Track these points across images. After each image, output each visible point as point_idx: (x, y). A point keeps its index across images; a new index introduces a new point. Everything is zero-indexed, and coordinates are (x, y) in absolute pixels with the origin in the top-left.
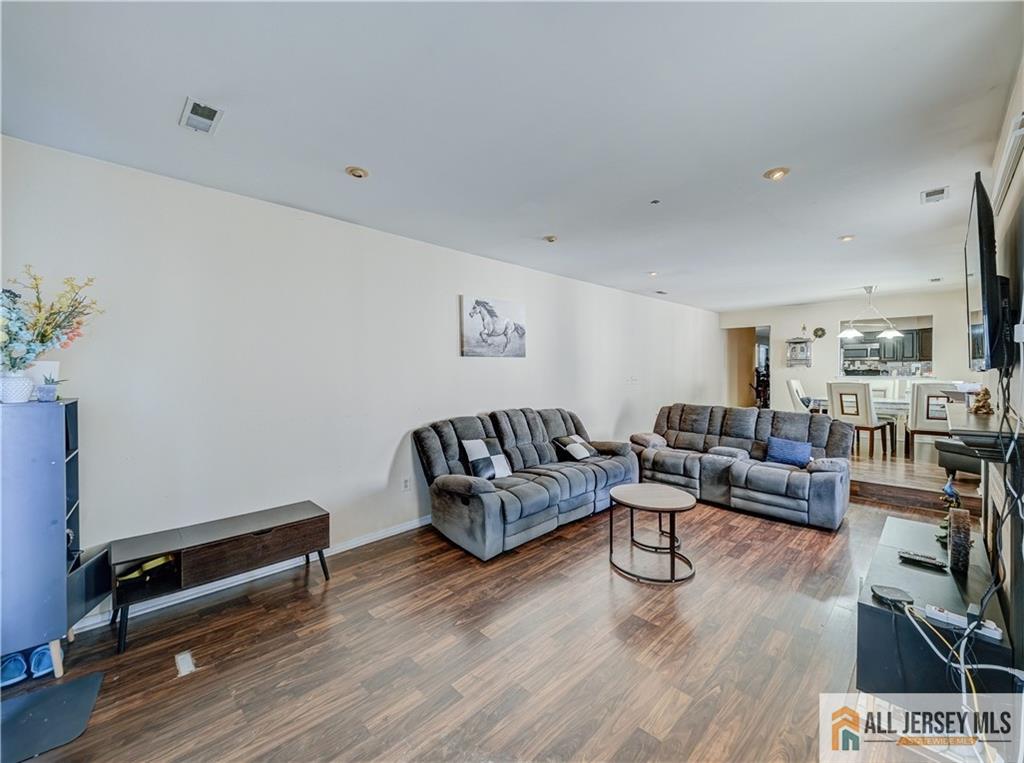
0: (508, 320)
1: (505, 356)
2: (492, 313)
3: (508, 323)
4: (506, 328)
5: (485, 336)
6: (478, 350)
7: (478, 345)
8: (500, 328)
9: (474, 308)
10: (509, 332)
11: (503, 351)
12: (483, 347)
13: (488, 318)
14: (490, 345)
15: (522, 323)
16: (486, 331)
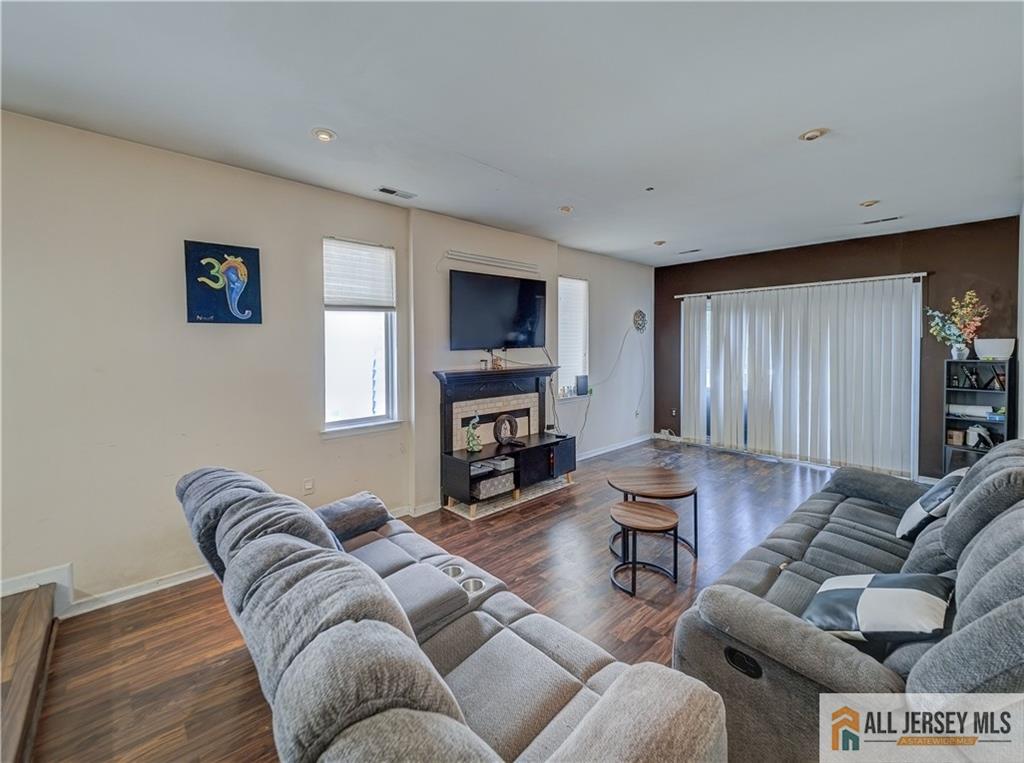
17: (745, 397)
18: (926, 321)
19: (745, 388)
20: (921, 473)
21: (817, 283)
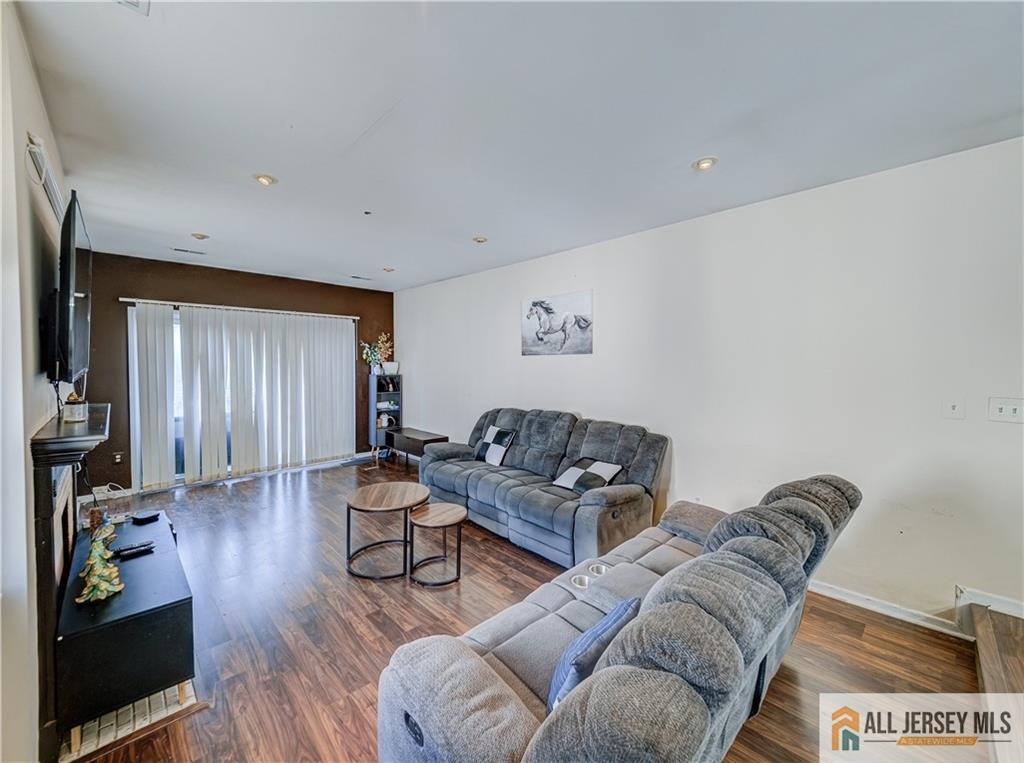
0: (567, 313)
1: (563, 354)
2: (548, 310)
3: (567, 317)
4: (565, 323)
5: (540, 335)
6: (534, 349)
7: (534, 344)
8: (557, 323)
9: (531, 309)
10: (568, 326)
11: (561, 348)
12: (538, 345)
13: (544, 316)
14: (546, 343)
15: (585, 313)
16: (542, 330)
17: (228, 419)
18: (360, 350)
19: (228, 410)
20: (357, 452)
21: (294, 313)
